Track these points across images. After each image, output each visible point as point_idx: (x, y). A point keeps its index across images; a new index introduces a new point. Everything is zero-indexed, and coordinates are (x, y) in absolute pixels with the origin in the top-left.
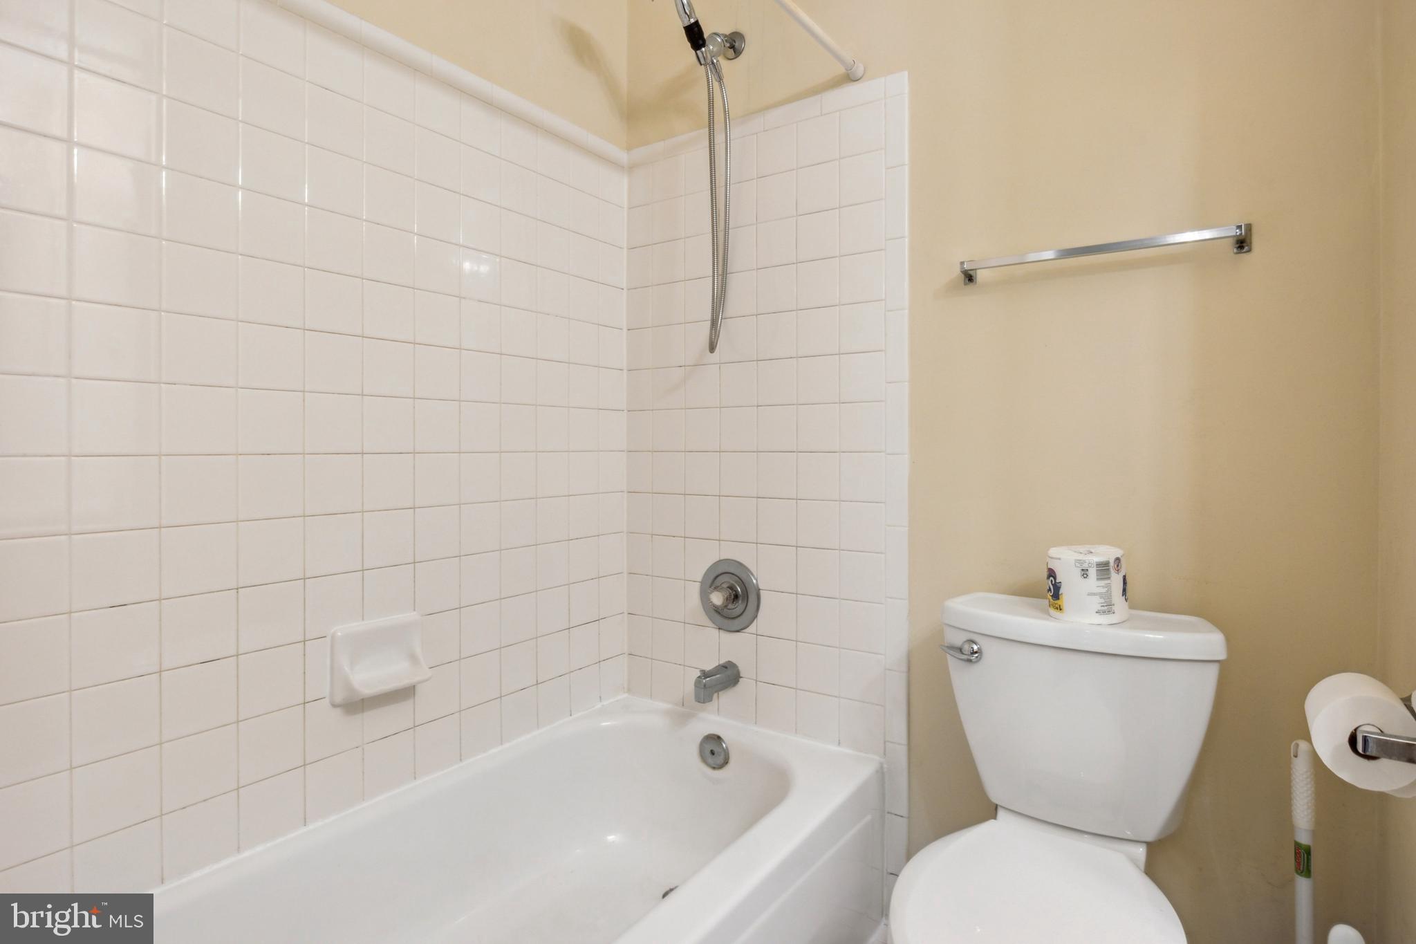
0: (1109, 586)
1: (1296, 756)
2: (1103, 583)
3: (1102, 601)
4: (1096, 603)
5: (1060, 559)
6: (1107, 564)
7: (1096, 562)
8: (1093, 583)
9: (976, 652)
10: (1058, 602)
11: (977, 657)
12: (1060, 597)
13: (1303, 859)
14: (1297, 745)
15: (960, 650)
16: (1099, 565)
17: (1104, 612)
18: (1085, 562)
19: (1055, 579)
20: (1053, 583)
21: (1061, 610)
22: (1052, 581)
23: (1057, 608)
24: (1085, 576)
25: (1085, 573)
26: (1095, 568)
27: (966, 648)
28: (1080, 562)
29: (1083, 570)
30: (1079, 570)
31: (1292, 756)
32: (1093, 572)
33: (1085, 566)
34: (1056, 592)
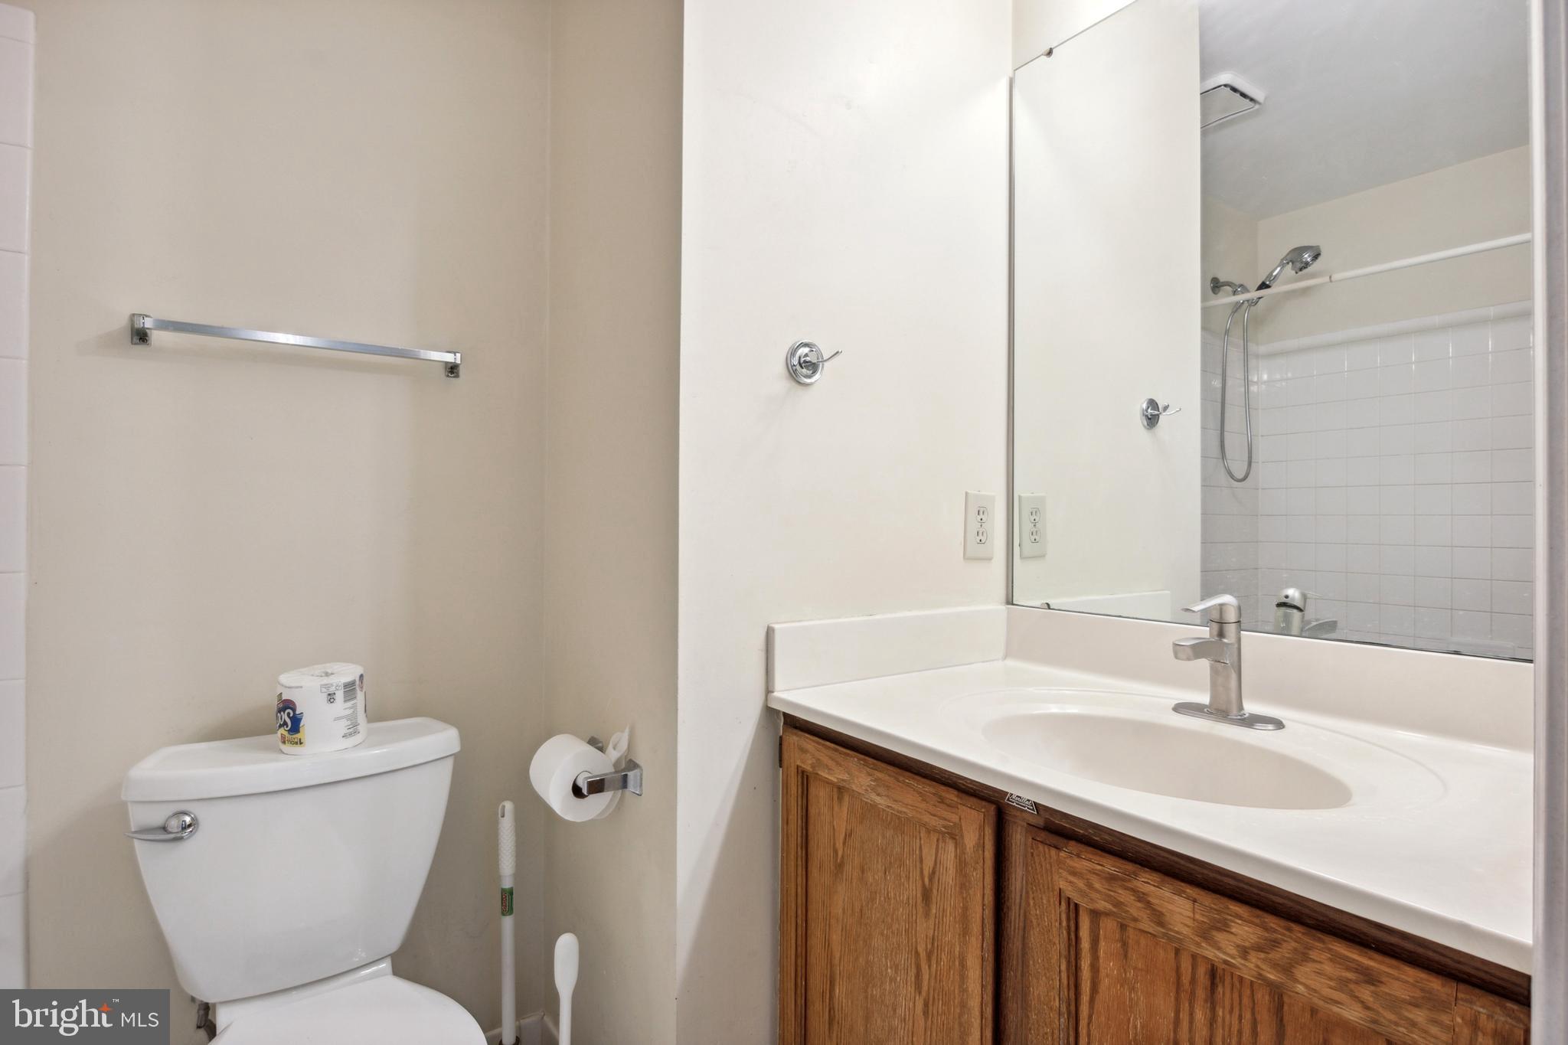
0: (354, 707)
1: (503, 816)
2: (349, 704)
3: (349, 723)
4: (343, 726)
5: (301, 687)
6: (353, 683)
7: (344, 684)
8: (340, 706)
9: (190, 826)
10: (298, 736)
11: (191, 831)
12: (301, 729)
13: (507, 901)
14: (504, 807)
15: (164, 829)
16: (346, 686)
17: (351, 734)
18: (332, 685)
19: (294, 710)
20: (291, 715)
21: (301, 743)
22: (289, 714)
23: (297, 743)
24: (332, 700)
25: (331, 698)
26: (343, 691)
27: (174, 825)
28: (327, 686)
29: (329, 695)
30: (325, 695)
31: (500, 816)
32: (340, 695)
33: (332, 690)
34: (295, 725)
